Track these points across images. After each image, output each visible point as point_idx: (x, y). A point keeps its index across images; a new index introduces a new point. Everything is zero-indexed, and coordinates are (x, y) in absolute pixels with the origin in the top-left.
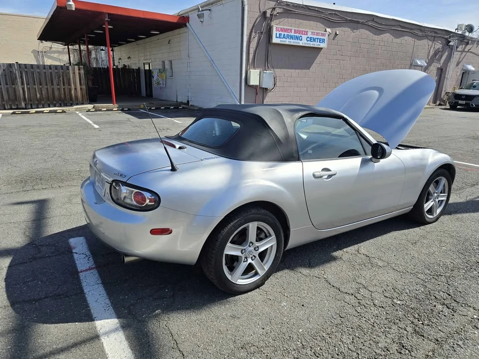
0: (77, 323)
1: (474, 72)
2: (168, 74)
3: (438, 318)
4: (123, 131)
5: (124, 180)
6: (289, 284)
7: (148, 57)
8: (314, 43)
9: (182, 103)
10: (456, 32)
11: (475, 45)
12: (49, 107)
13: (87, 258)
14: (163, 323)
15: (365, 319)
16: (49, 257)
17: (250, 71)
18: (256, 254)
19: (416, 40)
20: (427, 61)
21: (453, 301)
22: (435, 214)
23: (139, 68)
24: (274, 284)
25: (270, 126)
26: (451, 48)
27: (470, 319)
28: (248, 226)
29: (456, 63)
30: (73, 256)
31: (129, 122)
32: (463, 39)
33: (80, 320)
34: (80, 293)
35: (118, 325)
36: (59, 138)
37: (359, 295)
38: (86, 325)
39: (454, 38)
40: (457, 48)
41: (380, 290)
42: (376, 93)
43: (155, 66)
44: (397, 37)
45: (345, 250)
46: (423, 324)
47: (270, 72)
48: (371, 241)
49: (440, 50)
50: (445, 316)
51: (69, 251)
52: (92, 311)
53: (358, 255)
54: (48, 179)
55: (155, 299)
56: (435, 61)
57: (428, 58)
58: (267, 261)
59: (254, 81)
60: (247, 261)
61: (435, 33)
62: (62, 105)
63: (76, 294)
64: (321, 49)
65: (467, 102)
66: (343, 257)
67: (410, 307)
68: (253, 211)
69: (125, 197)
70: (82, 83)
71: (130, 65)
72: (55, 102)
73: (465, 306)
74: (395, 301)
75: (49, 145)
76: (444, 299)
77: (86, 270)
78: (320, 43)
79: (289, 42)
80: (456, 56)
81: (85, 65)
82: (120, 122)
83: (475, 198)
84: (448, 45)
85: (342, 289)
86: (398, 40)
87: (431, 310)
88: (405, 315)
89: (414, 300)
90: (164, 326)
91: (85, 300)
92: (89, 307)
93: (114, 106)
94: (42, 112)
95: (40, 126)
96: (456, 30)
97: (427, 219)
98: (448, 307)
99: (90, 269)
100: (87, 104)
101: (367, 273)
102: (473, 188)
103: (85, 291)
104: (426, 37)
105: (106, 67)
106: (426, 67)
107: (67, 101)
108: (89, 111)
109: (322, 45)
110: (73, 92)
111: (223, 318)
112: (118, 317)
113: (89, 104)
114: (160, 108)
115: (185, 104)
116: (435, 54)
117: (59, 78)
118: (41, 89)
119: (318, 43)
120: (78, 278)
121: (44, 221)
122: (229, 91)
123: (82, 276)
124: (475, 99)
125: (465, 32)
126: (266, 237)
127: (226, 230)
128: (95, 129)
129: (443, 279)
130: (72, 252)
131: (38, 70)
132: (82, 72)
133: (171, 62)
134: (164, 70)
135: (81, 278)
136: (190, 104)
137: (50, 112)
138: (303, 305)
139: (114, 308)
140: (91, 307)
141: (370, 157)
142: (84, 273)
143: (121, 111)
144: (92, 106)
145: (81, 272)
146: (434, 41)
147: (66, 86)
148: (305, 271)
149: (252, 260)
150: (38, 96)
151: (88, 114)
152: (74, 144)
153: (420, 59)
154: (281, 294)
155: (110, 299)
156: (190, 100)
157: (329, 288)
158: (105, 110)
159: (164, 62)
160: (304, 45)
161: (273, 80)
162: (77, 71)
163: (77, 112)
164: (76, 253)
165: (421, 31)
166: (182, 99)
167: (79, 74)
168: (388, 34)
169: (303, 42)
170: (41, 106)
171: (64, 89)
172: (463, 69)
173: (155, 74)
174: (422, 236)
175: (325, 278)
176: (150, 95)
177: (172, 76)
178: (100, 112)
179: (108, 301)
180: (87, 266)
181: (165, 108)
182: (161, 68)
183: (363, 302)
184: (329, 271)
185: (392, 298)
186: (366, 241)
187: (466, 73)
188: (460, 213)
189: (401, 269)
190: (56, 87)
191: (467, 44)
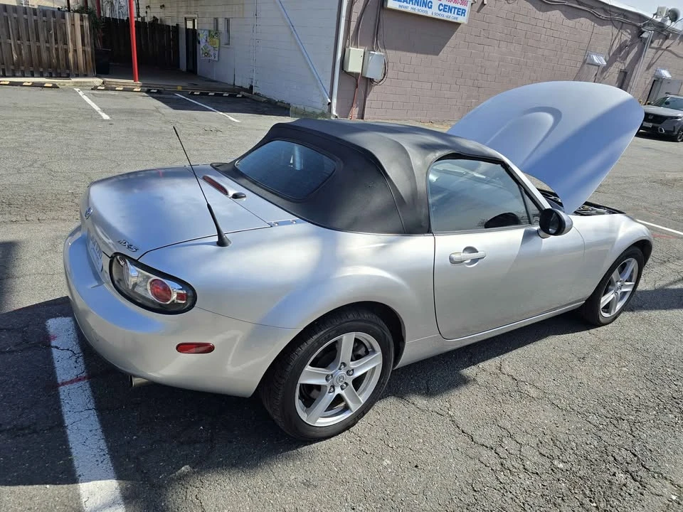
0: (48, 486)
1: (669, 81)
2: (224, 40)
3: (620, 499)
4: (147, 128)
5: (135, 256)
6: (396, 424)
7: (193, 9)
8: (449, 14)
9: (241, 89)
10: (654, 18)
11: (677, 41)
12: (33, 76)
13: (74, 359)
14: (192, 492)
15: (510, 496)
16: (11, 352)
17: (350, 50)
18: (350, 380)
19: (596, 25)
20: (608, 59)
21: (641, 467)
22: (613, 311)
23: (177, 25)
24: (372, 423)
25: (389, 174)
26: (644, 41)
27: (667, 502)
28: (341, 339)
29: (647, 65)
30: (50, 354)
31: (157, 114)
32: (661, 30)
33: (55, 481)
34: (58, 426)
35: (117, 493)
36: (45, 133)
37: (502, 449)
38: (62, 489)
39: (649, 28)
40: (652, 42)
41: (534, 442)
42: (549, 118)
43: (203, 26)
44: (570, 17)
45: (481, 365)
46: (597, 507)
47: (379, 53)
48: (520, 351)
49: (628, 43)
50: (630, 494)
51: (45, 342)
52: (76, 463)
53: (501, 376)
54: (22, 205)
55: (182, 443)
56: (618, 59)
57: (609, 54)
58: (364, 390)
59: (354, 66)
60: (334, 391)
61: (625, 17)
62: (54, 76)
63: (51, 429)
64: (459, 24)
65: (656, 125)
66: (478, 379)
67: (578, 475)
68: (351, 316)
69: (135, 285)
70: (86, 42)
71: (163, 18)
72: (41, 70)
73: (658, 476)
74: (556, 462)
75: (27, 144)
76: (628, 463)
77: (71, 382)
78: (458, 16)
79: (412, 8)
80: (649, 54)
81: (90, 13)
82: (143, 113)
83: (667, 285)
84: (639, 37)
85: (476, 438)
86: (571, 23)
87: (609, 482)
88: (570, 490)
89: (585, 463)
90: (194, 497)
91: (65, 441)
92: (70, 454)
93: (136, 84)
94: (20, 84)
95: (16, 107)
96: (654, 15)
97: (601, 319)
98: (633, 478)
99: (78, 379)
100: (93, 77)
101: (513, 408)
102: (663, 268)
103: (67, 422)
104: (611, 21)
105: (125, 18)
106: (604, 67)
107: (62, 69)
108: (95, 88)
109: (461, 19)
110: (71, 55)
111: (291, 486)
112: (119, 477)
113: (96, 76)
114: (207, 94)
115: (245, 90)
116: (620, 49)
117: (49, 31)
118: (19, 46)
119: (455, 15)
120: (57, 396)
121: (10, 281)
122: (314, 77)
123: (63, 391)
124: (666, 121)
125: (666, 21)
126: (367, 353)
127: (305, 347)
128: (103, 120)
129: (625, 425)
130: (50, 346)
131: (15, 15)
132: (86, 23)
133: (228, 20)
134: (216, 33)
135: (62, 397)
136: (254, 91)
137: (34, 85)
138: (416, 466)
139: (113, 458)
140: (74, 454)
141: (537, 228)
142: (67, 386)
143: (146, 92)
144: (101, 81)
145: (63, 384)
146: (621, 28)
147: (61, 45)
148: (421, 402)
149: (342, 389)
150: (15, 57)
151: (93, 94)
152: (68, 145)
153: (597, 54)
154: (382, 442)
155: (107, 441)
156: (253, 85)
157: (457, 435)
158: (121, 89)
159: (216, 20)
160: (434, 16)
161: (383, 66)
162: (78, 23)
163: (77, 90)
164: (57, 347)
165: (605, 11)
166: (242, 82)
167: (82, 26)
168: (558, 11)
169: (432, 12)
170: (20, 74)
171: (57, 49)
172: (654, 76)
173: (202, 37)
174: (592, 346)
175: (451, 416)
176: (192, 71)
177: (229, 44)
178: (113, 93)
179: (103, 444)
180: (73, 374)
181: (216, 94)
182: (213, 29)
183: (507, 464)
184: (459, 402)
185: (551, 458)
186: (511, 350)
187: (658, 81)
188: (647, 309)
189: (564, 404)
190: (43, 45)
191: (667, 37)
